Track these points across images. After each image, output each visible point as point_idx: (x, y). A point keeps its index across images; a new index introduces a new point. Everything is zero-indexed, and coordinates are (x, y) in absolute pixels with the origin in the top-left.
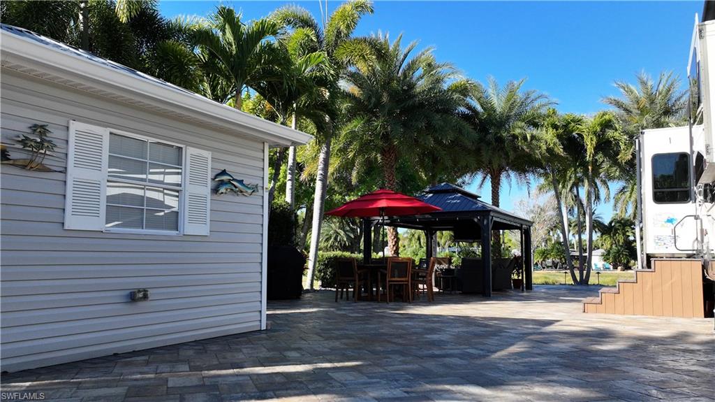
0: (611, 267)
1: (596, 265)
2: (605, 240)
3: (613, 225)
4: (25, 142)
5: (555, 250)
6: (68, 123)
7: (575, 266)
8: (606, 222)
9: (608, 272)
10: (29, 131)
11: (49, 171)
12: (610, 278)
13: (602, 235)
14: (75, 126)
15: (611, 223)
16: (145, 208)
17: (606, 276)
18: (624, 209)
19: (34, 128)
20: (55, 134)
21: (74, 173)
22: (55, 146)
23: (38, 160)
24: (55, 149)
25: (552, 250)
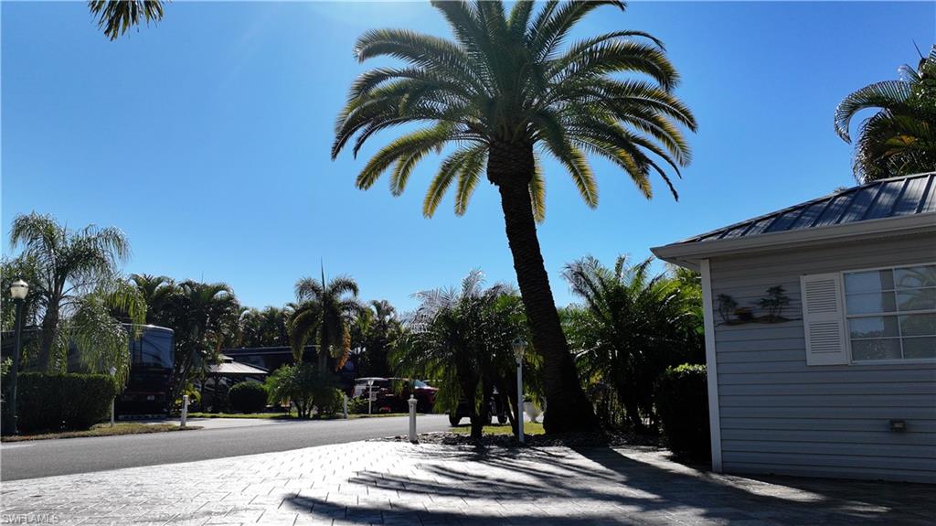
4: (764, 303)
6: (799, 278)
10: (768, 294)
11: (787, 320)
14: (804, 280)
16: (901, 337)
19: (771, 290)
20: (789, 291)
21: (809, 318)
22: (790, 300)
23: (776, 314)
24: (790, 302)
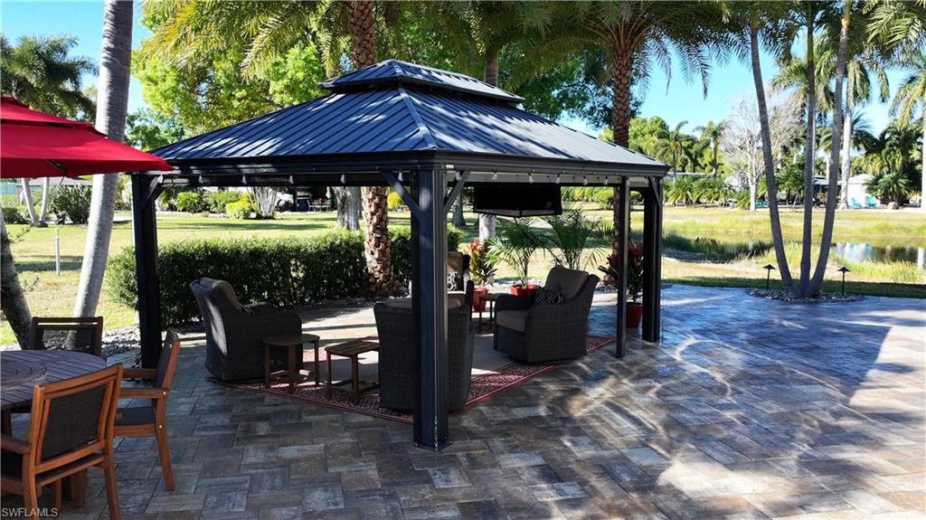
0: (878, 202)
1: (854, 200)
2: (872, 160)
3: (887, 136)
5: (792, 178)
7: (822, 200)
8: (877, 135)
9: (873, 211)
12: (875, 223)
13: (867, 154)
15: (883, 135)
17: (868, 219)
18: (907, 113)
25: (787, 178)
